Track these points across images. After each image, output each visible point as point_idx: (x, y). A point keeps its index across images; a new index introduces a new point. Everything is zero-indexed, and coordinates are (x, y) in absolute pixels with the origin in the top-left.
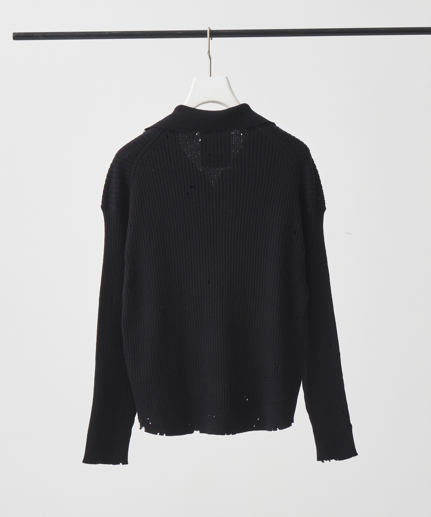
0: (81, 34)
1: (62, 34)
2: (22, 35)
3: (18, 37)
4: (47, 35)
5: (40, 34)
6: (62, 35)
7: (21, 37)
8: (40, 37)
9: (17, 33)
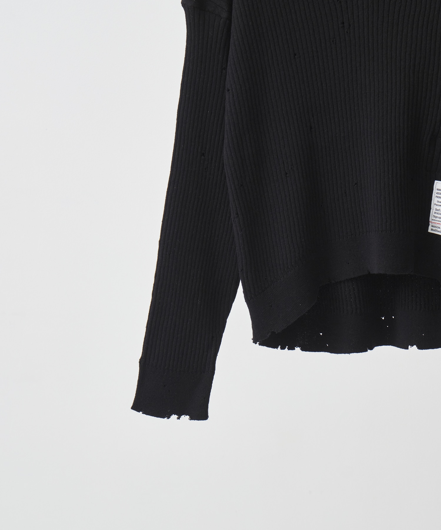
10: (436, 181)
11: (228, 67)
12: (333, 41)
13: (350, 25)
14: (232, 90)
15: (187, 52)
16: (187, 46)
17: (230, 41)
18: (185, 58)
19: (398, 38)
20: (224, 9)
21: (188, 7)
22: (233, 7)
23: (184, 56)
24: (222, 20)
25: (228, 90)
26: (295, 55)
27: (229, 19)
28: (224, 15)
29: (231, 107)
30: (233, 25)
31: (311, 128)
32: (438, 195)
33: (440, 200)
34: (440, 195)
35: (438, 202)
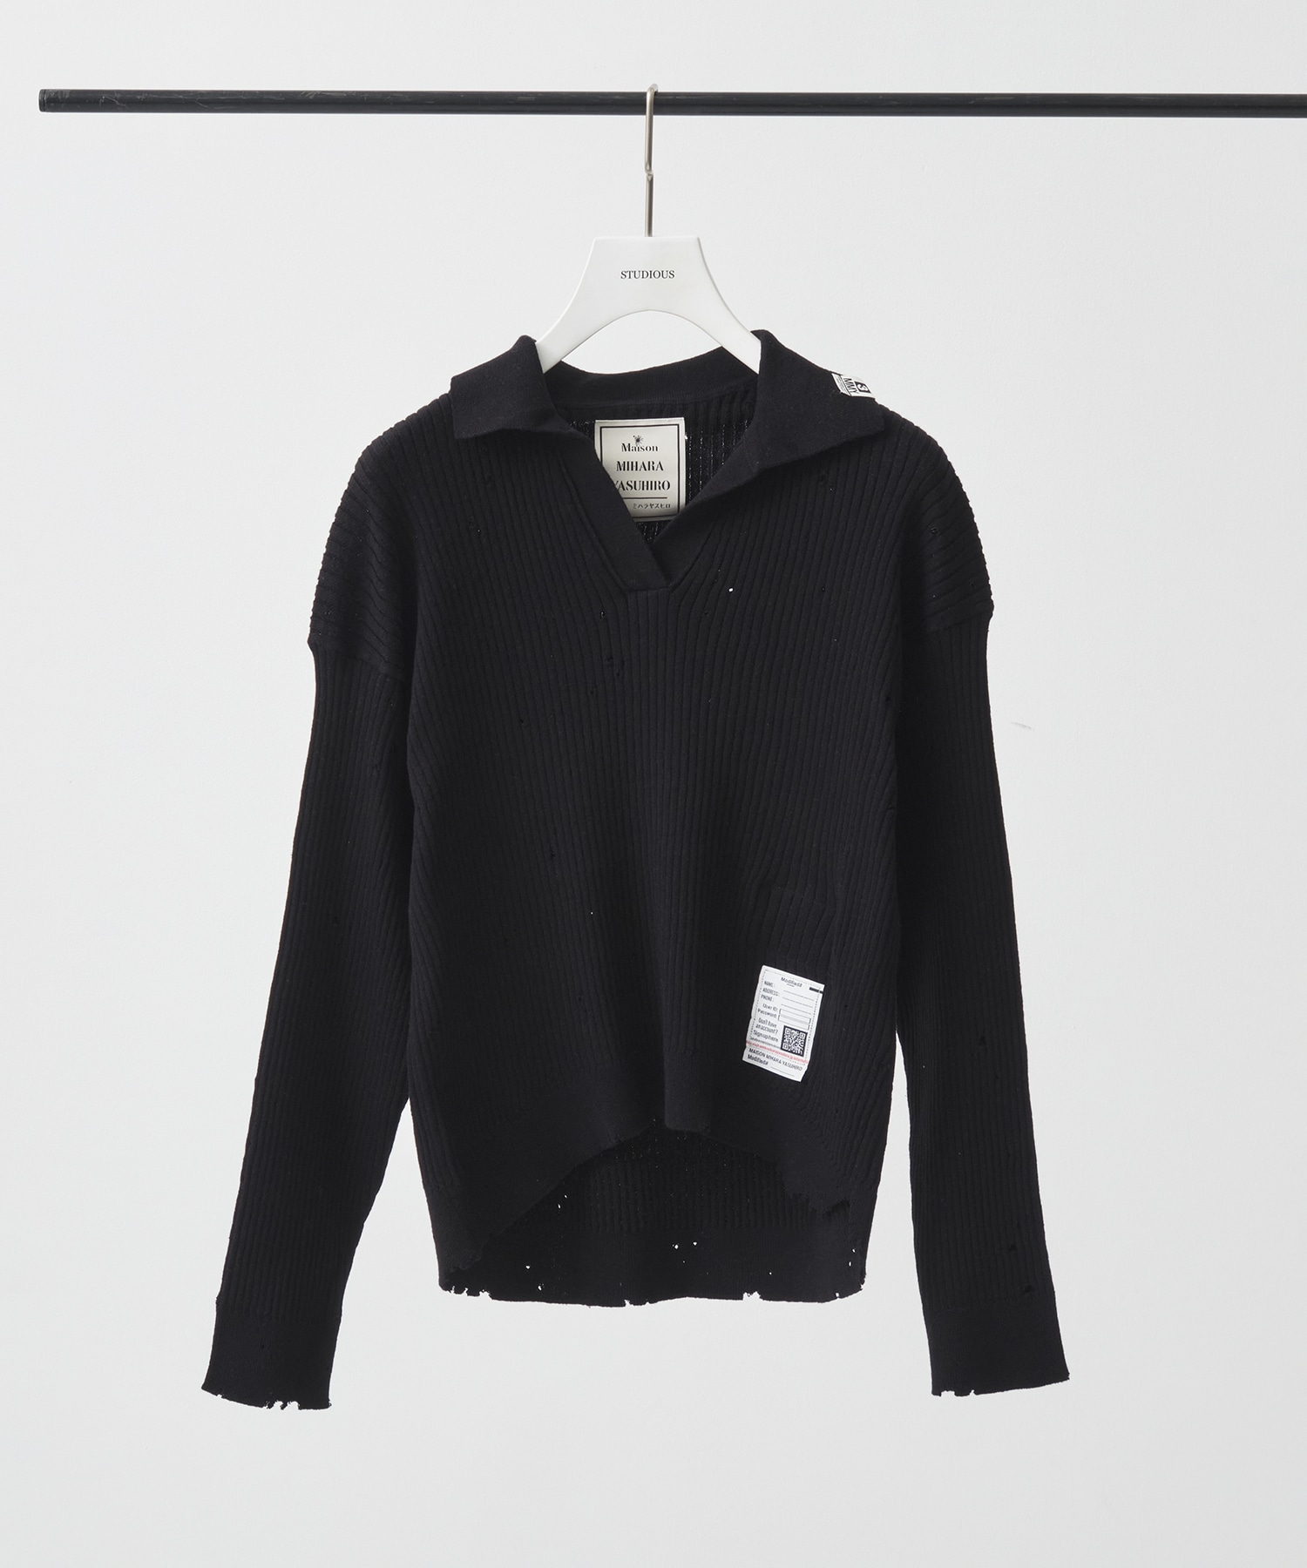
0: (236, 97)
1: (181, 97)
2: (67, 97)
3: (53, 101)
4: (139, 97)
5: (119, 96)
6: (181, 99)
7: (62, 102)
8: (118, 103)
9: (53, 91)
10: (764, 967)
12: (592, 693)
13: (623, 662)
32: (766, 994)
33: (768, 1003)
34: (769, 995)
35: (765, 1006)
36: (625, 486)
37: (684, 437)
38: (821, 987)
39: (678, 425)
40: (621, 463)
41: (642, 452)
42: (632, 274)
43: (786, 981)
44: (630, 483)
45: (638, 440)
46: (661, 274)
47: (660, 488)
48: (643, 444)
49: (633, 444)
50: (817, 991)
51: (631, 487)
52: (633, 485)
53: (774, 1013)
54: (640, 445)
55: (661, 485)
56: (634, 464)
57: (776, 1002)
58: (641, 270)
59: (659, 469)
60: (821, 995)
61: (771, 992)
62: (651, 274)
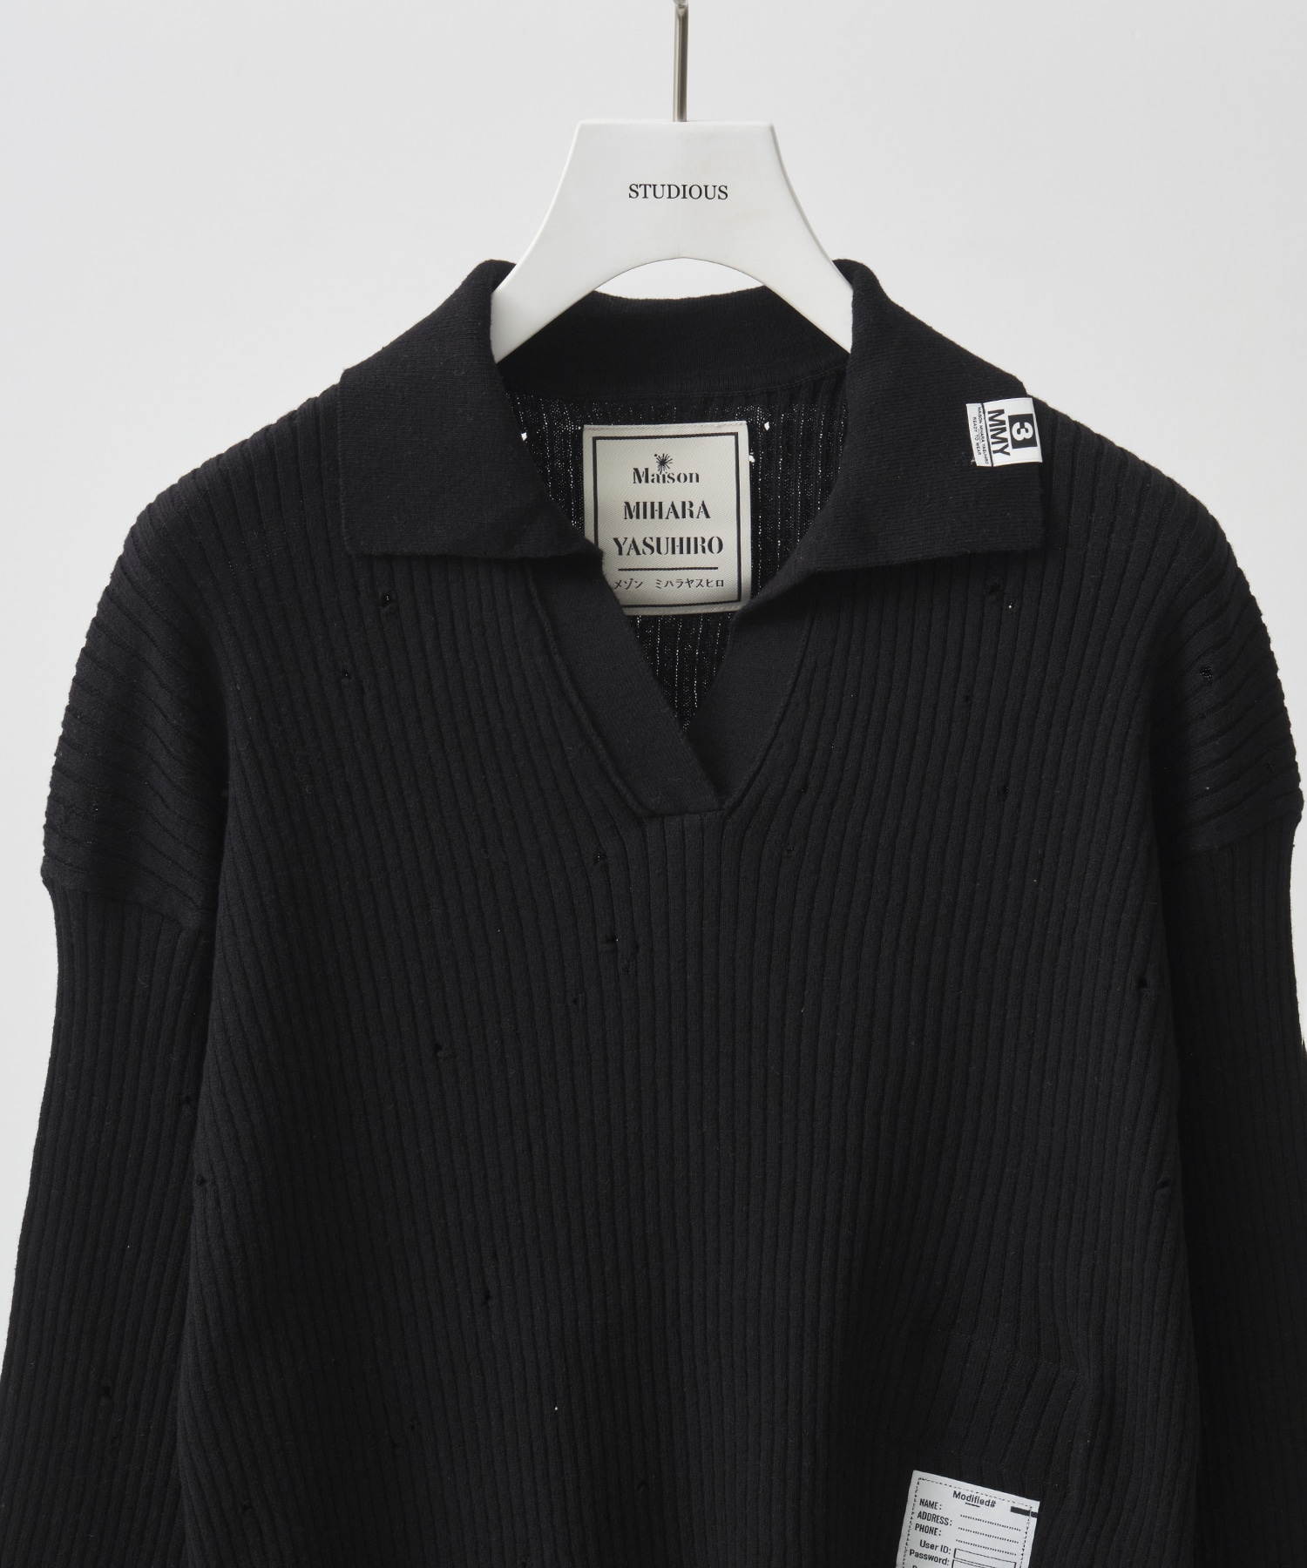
10: (917, 1474)
11: (203, 1101)
12: (575, 1001)
13: (637, 947)
14: (214, 1183)
15: (58, 1042)
16: (57, 1021)
17: (208, 1011)
18: (51, 1059)
19: (806, 992)
20: (191, 898)
21: (64, 892)
22: (222, 892)
23: (48, 1055)
24: (183, 934)
25: (202, 1182)
26: (437, 1048)
27: (208, 930)
28: (191, 919)
29: (208, 1240)
30: (218, 955)
31: (487, 1297)
32: (925, 1523)
33: (930, 1538)
34: (932, 1524)
35: (924, 1544)
36: (641, 546)
37: (747, 458)
38: (1034, 1506)
39: (736, 435)
40: (633, 505)
41: (670, 485)
42: (650, 191)
43: (964, 1497)
44: (648, 541)
45: (663, 462)
46: (703, 192)
47: (704, 551)
48: (673, 469)
49: (654, 469)
50: (1026, 1513)
51: (652, 548)
52: (654, 544)
53: (943, 1556)
54: (666, 471)
55: (706, 545)
56: (656, 507)
57: (947, 1536)
58: (666, 183)
59: (702, 515)
60: (1034, 1521)
61: (935, 1518)
62: (685, 192)
